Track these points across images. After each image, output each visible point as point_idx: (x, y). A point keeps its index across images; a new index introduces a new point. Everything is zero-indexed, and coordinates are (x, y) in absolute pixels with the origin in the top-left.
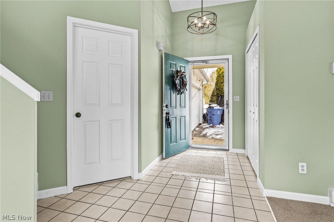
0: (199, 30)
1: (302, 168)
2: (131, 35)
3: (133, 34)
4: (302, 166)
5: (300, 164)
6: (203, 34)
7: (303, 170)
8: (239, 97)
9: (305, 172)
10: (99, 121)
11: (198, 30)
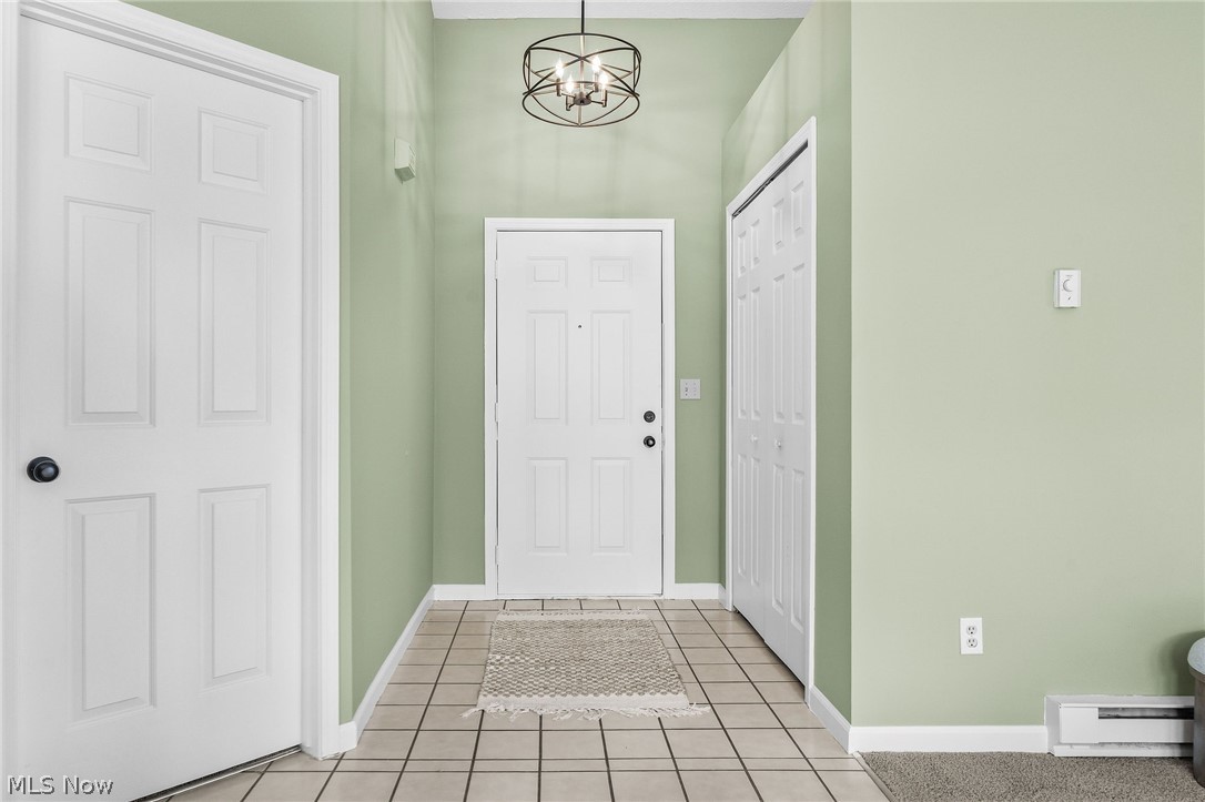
0: (568, 107)
1: (970, 637)
2: (303, 94)
3: (312, 92)
4: (971, 630)
5: (965, 622)
6: (578, 125)
7: (972, 643)
8: (698, 382)
9: (979, 649)
10: (152, 497)
11: (562, 111)
